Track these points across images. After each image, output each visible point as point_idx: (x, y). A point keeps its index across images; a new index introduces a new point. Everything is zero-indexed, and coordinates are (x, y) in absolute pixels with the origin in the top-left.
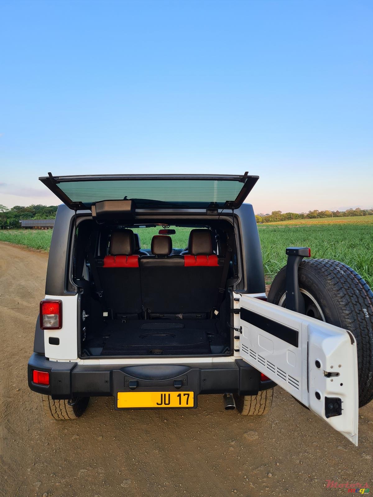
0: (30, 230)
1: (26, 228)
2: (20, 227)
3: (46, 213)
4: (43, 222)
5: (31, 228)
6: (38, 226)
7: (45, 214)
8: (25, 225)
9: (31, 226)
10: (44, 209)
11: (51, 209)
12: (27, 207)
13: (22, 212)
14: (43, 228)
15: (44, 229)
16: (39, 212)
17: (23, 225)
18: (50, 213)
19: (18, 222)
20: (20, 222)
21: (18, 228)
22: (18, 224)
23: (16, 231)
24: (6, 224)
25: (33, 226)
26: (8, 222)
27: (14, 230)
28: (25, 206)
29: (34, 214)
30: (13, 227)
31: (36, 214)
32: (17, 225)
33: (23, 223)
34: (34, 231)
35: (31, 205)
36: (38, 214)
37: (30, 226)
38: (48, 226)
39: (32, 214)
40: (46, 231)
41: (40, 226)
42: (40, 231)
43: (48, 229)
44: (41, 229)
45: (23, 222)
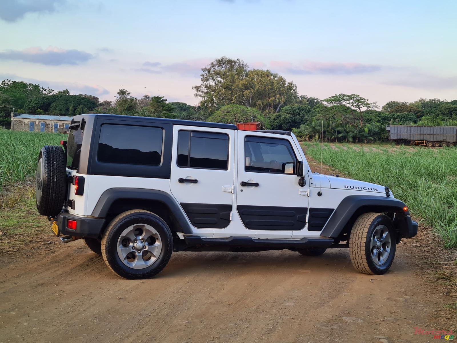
0: (403, 146)
1: (398, 142)
2: (388, 140)
3: (444, 114)
4: (432, 132)
5: (407, 142)
6: (422, 139)
7: (441, 117)
8: (396, 137)
9: (409, 138)
10: (441, 106)
11: (454, 106)
12: (411, 104)
13: (397, 111)
14: (430, 144)
15: (433, 146)
16: (429, 113)
17: (392, 137)
18: (451, 114)
19: (385, 129)
20: (388, 129)
21: (383, 141)
22: (383, 134)
23: (376, 148)
24: (362, 133)
25: (412, 138)
26: (366, 130)
27: (374, 146)
28: (406, 101)
29: (420, 117)
30: (372, 138)
31: (423, 115)
32: (382, 136)
33: (392, 132)
34: (411, 150)
35: (417, 100)
36: (427, 117)
37: (405, 138)
38: (442, 140)
39: (414, 116)
40: (435, 150)
41: (425, 139)
42: (424, 150)
43: (440, 146)
44: (426, 146)
45: (393, 129)
